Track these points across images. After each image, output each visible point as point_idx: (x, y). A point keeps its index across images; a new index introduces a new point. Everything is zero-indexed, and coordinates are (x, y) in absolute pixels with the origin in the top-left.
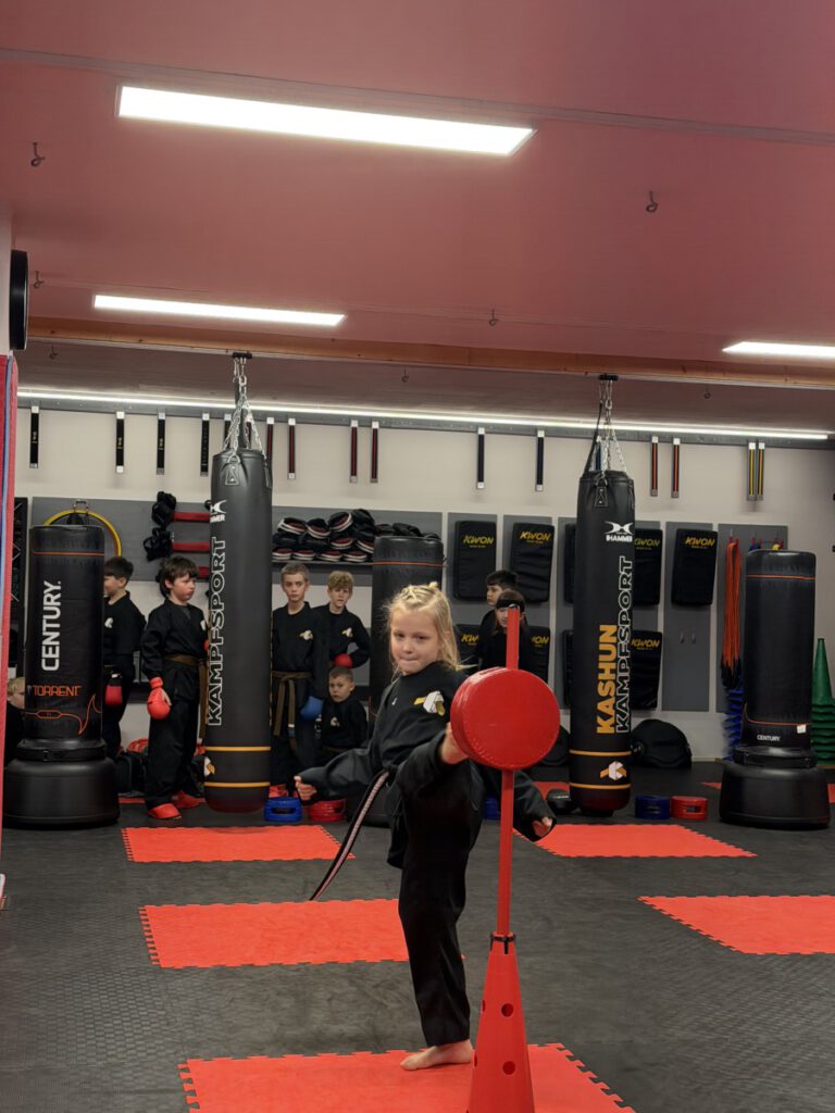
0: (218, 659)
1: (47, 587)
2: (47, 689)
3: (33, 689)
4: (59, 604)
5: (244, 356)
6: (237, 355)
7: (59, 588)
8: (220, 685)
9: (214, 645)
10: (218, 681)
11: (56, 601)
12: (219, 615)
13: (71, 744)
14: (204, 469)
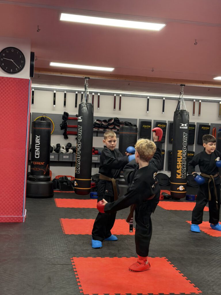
0: (79, 157)
1: (37, 137)
2: (36, 163)
3: (33, 163)
4: (39, 141)
5: (87, 78)
6: (86, 78)
7: (39, 137)
8: (80, 163)
9: (78, 153)
10: (79, 162)
11: (39, 140)
12: (80, 145)
13: (42, 177)
14: (76, 106)
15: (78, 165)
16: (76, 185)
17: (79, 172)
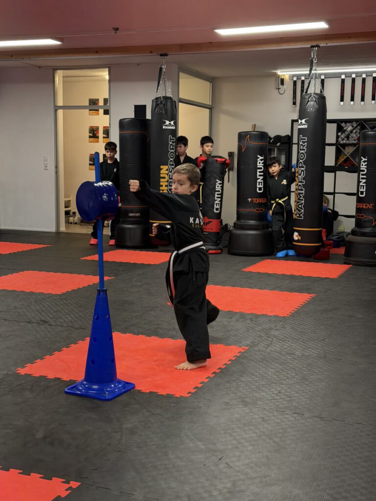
15: (301, 204)
16: (298, 239)
17: (301, 217)
